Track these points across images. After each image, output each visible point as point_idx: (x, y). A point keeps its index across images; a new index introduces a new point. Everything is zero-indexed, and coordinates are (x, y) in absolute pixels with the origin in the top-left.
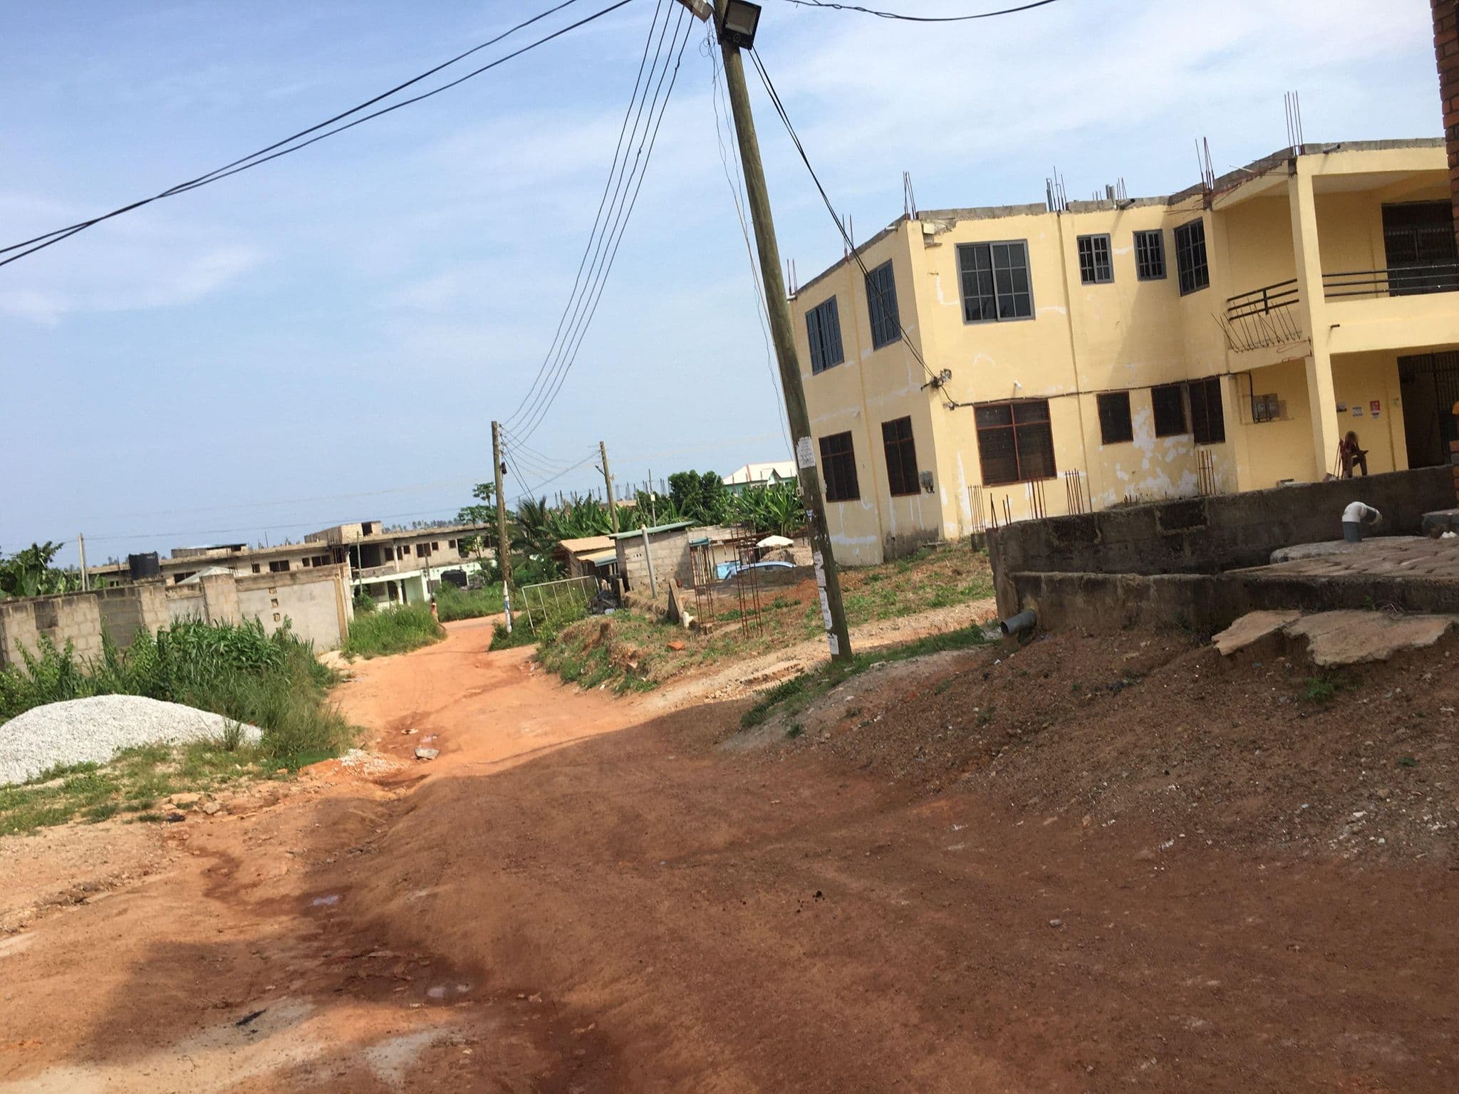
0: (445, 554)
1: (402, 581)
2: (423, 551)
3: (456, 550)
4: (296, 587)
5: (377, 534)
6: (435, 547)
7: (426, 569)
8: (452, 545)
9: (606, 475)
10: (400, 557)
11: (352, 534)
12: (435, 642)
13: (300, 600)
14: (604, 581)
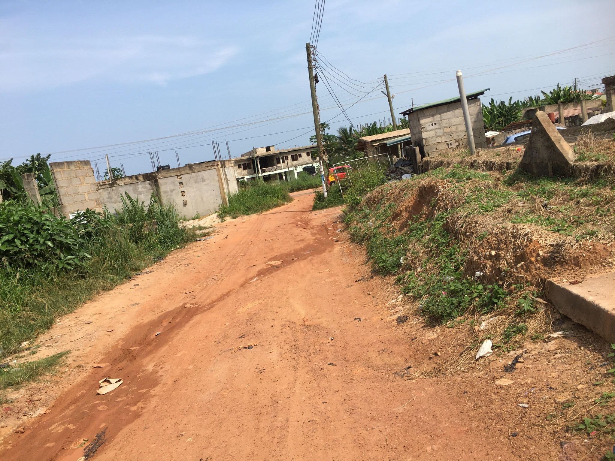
0: (305, 159)
1: (285, 172)
2: (294, 158)
3: (310, 157)
4: (193, 174)
5: (273, 151)
6: (300, 156)
7: (295, 167)
8: (308, 154)
9: (388, 96)
10: (283, 162)
11: (261, 152)
12: (283, 204)
13: (196, 182)
14: (395, 156)
